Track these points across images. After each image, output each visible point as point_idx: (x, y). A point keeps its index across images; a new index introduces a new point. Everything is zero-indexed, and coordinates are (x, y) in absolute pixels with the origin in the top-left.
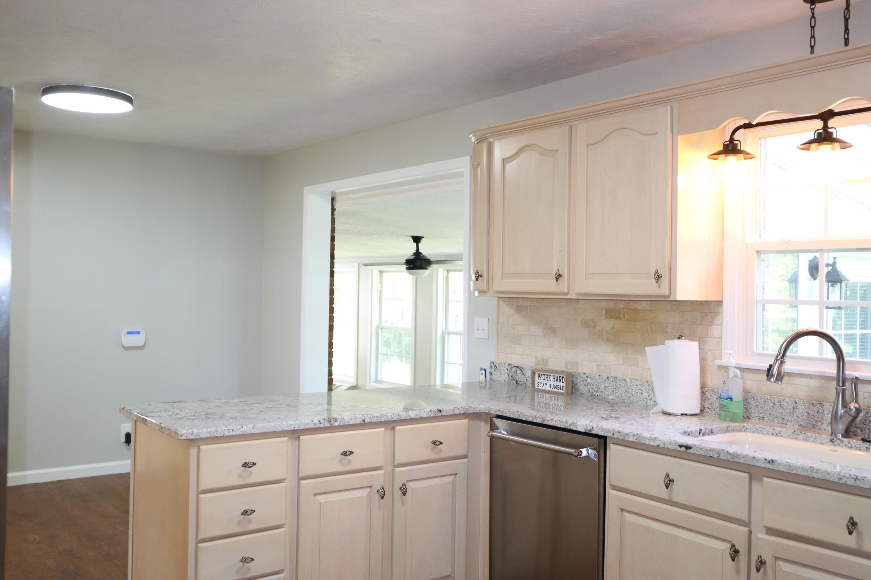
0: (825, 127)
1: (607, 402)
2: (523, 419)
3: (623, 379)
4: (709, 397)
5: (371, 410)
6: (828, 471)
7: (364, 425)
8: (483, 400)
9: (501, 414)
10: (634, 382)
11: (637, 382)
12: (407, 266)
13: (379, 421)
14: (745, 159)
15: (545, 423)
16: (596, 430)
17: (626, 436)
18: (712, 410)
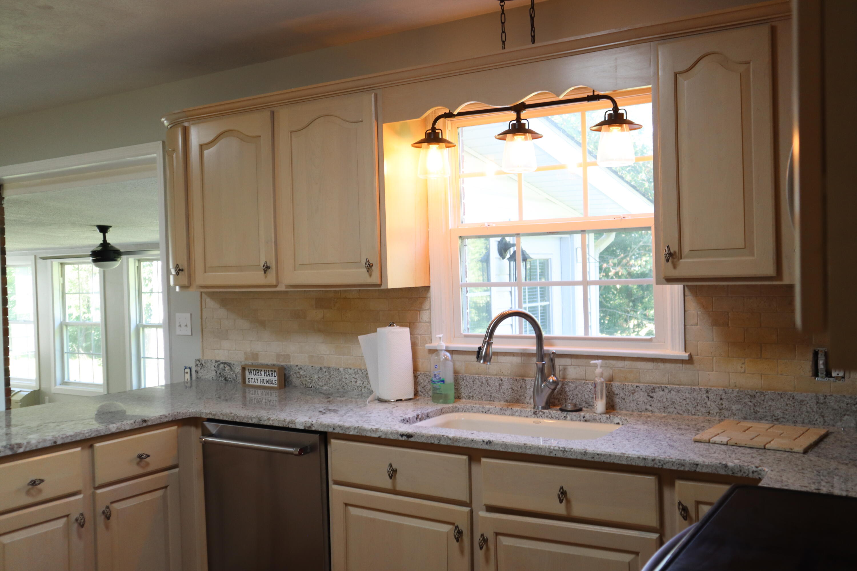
0: (519, 119)
1: (321, 393)
2: (238, 420)
3: (336, 369)
4: (422, 381)
5: (63, 428)
6: (540, 447)
7: (55, 447)
8: (192, 404)
9: (213, 417)
10: (347, 371)
11: (351, 370)
12: (93, 258)
13: (74, 440)
14: (447, 147)
15: (262, 423)
16: (316, 426)
17: (347, 430)
18: (425, 393)
